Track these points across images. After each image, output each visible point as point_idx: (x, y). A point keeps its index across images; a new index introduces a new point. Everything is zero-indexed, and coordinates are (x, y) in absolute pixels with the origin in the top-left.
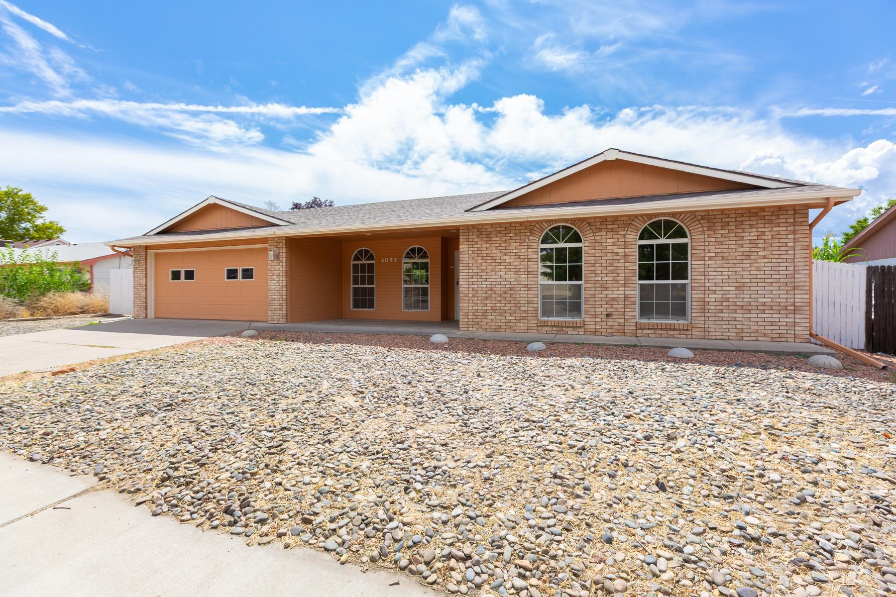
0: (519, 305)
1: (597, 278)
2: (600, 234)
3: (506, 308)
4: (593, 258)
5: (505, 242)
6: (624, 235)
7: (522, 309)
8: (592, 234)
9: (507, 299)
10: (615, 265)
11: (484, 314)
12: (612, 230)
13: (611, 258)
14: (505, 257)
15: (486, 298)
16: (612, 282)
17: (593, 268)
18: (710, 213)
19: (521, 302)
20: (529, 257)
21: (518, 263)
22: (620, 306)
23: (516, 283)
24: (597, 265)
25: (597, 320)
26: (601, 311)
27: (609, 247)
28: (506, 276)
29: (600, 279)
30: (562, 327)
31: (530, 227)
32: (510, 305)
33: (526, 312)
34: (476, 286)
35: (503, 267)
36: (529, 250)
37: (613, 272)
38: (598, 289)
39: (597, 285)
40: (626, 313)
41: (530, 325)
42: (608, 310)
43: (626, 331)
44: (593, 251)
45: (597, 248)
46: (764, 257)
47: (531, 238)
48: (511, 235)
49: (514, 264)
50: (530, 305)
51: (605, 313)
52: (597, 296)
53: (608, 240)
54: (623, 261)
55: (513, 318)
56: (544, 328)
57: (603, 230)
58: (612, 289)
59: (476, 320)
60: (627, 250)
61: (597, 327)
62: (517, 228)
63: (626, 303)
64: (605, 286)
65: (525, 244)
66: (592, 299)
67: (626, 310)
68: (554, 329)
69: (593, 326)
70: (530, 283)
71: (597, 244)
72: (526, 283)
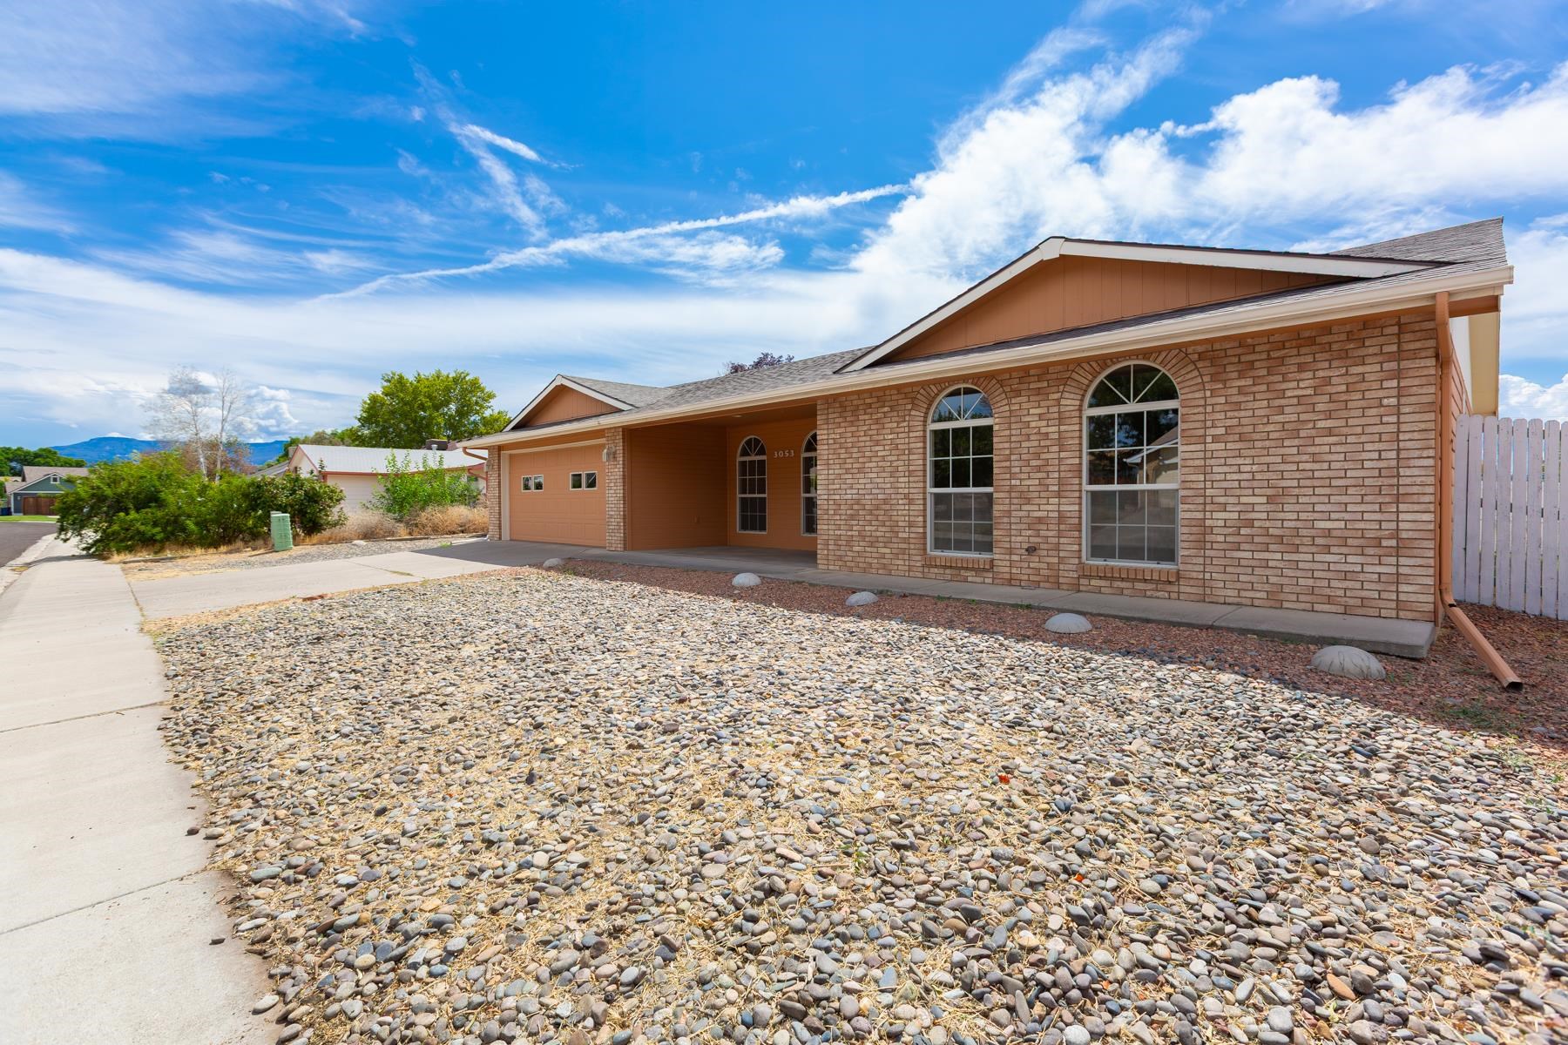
0: (896, 529)
1: (1013, 482)
2: (1018, 399)
3: (878, 534)
4: (1007, 445)
5: (877, 421)
6: (1058, 400)
7: (900, 535)
8: (1005, 402)
9: (880, 518)
10: (1043, 456)
11: (850, 541)
12: (1038, 392)
13: (1036, 443)
14: (877, 448)
15: (852, 517)
16: (1038, 488)
17: (1008, 464)
18: (1217, 346)
19: (900, 524)
20: (912, 446)
21: (895, 458)
22: (1051, 533)
23: (892, 491)
24: (1013, 457)
25: (1015, 558)
26: (1021, 540)
27: (1033, 424)
28: (878, 480)
29: (1018, 483)
30: (956, 568)
31: (913, 395)
32: (883, 529)
33: (905, 540)
34: (838, 497)
35: (874, 464)
36: (911, 435)
37: (1039, 469)
38: (1015, 501)
39: (1013, 495)
40: (1061, 547)
41: (912, 563)
42: (1032, 539)
43: (1061, 580)
44: (1007, 433)
45: (1013, 426)
46: (1330, 432)
47: (913, 413)
48: (886, 409)
49: (890, 458)
50: (913, 529)
51: (1025, 546)
52: (1014, 514)
53: (1032, 411)
54: (1056, 449)
55: (888, 551)
56: (932, 570)
57: (1023, 393)
58: (1037, 501)
59: (838, 553)
60: (1062, 428)
61: (1014, 571)
62: (894, 397)
63: (1062, 527)
64: (1026, 495)
65: (905, 424)
66: (1006, 520)
67: (1062, 540)
68: (948, 571)
69: (1007, 569)
70: (912, 491)
71: (1013, 419)
72: (906, 491)
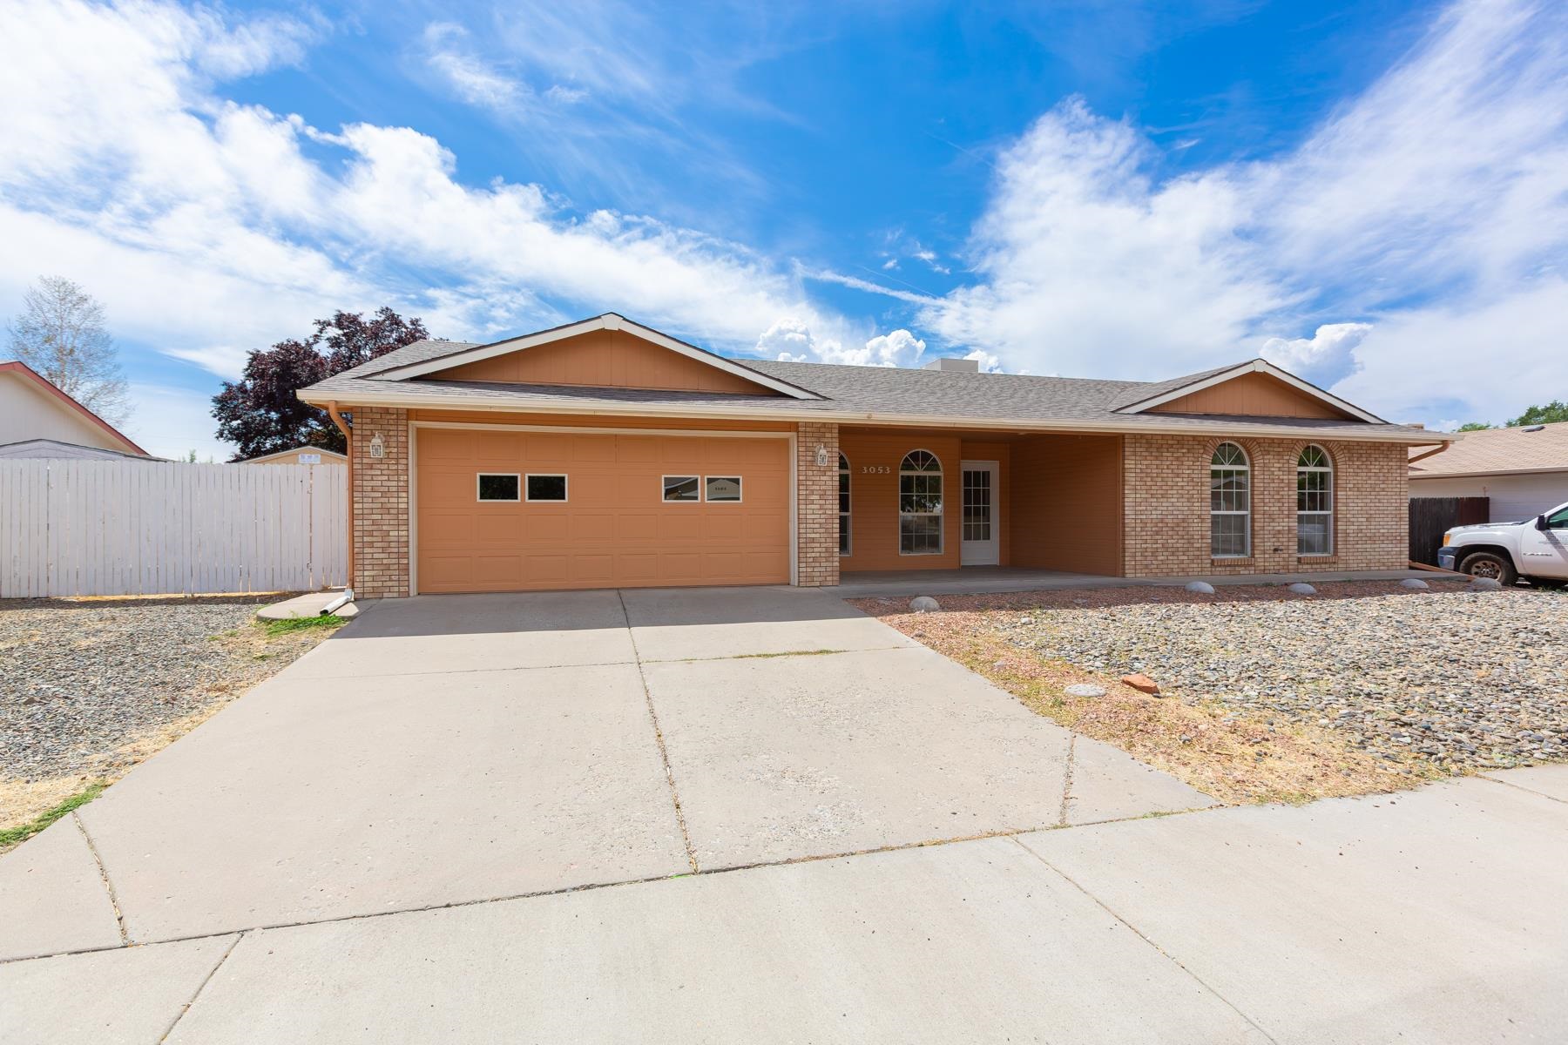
0: (1192, 541)
1: (1265, 508)
2: (1268, 457)
3: (1179, 545)
4: (1262, 485)
5: (1177, 459)
6: (1288, 460)
7: (1195, 545)
8: (1261, 457)
9: (1180, 533)
10: (1281, 493)
11: (1154, 553)
12: (1279, 453)
13: (1277, 485)
14: (1178, 479)
15: (1157, 533)
16: (1278, 512)
17: (1262, 497)
18: (1351, 444)
19: (1195, 537)
20: (1203, 480)
21: (1191, 488)
22: (1284, 540)
23: (1188, 512)
24: (1266, 493)
25: (1267, 556)
26: (1269, 545)
27: (1276, 473)
28: (1178, 504)
29: (1268, 508)
30: (1235, 566)
31: (1203, 443)
32: (1182, 541)
33: (1199, 549)
34: (1144, 517)
35: (1175, 492)
36: (1203, 472)
37: (1279, 500)
38: (1267, 520)
39: (1266, 516)
40: (1290, 548)
41: (1204, 565)
42: (1276, 544)
43: (1290, 567)
44: (1262, 477)
45: (1266, 473)
46: (1383, 490)
47: (1205, 456)
48: (1184, 451)
49: (1187, 488)
50: (1204, 541)
51: (1272, 548)
52: (1266, 528)
53: (1275, 465)
54: (1286, 489)
55: (1186, 558)
56: (1217, 569)
57: (1271, 453)
58: (1277, 520)
59: (1145, 562)
60: (1290, 477)
61: (1266, 564)
62: (1190, 443)
63: (1290, 536)
64: (1272, 517)
65: (1199, 463)
66: (1262, 532)
67: (1290, 544)
68: (1228, 569)
69: (1262, 564)
70: (1203, 513)
71: (1265, 469)
72: (1199, 513)
